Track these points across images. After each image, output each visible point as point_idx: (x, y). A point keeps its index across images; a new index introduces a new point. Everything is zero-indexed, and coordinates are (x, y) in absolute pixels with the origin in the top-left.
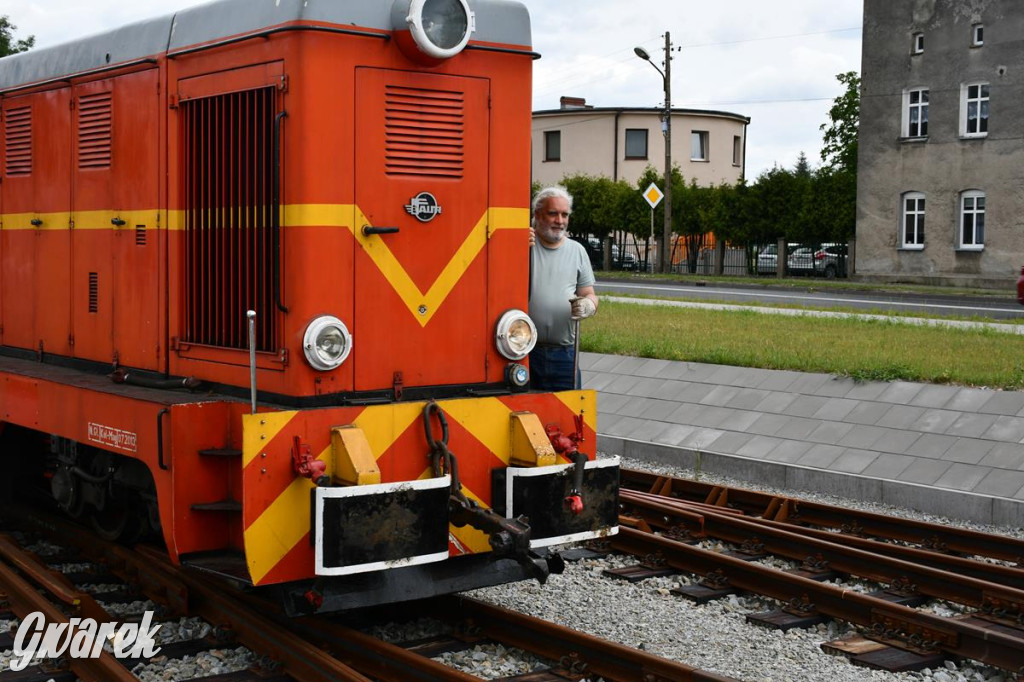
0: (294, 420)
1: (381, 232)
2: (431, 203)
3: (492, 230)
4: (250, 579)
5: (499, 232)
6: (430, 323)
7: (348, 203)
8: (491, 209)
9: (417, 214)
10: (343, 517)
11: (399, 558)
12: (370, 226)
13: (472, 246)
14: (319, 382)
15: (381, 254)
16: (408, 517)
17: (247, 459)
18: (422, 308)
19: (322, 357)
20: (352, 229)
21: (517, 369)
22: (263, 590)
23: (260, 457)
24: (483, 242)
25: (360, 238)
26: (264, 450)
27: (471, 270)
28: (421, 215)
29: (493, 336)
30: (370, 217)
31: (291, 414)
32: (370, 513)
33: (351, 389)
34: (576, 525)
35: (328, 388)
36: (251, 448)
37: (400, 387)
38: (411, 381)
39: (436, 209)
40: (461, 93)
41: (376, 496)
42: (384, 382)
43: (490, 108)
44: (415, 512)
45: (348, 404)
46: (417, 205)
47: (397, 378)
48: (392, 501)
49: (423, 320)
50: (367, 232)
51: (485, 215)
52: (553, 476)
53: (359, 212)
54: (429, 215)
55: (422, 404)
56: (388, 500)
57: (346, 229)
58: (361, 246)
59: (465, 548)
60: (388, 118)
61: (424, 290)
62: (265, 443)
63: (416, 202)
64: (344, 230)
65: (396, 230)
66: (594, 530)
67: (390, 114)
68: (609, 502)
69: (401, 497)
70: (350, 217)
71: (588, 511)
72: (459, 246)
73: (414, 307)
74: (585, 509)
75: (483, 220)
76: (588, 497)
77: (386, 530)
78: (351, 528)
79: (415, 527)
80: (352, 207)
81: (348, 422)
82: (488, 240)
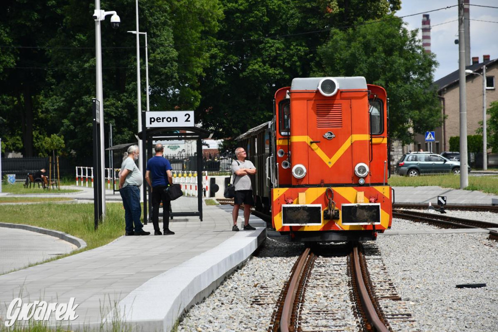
0: (288, 190)
1: (315, 142)
2: (331, 134)
3: (353, 141)
4: (276, 229)
5: (356, 142)
6: (332, 167)
7: (305, 135)
8: (353, 135)
10: (287, 212)
11: (304, 223)
12: (312, 141)
13: (346, 145)
15: (316, 148)
16: (306, 214)
17: (274, 199)
18: (330, 163)
19: (297, 175)
20: (307, 142)
21: (360, 179)
22: (279, 232)
23: (278, 199)
24: (350, 144)
25: (309, 144)
26: (279, 197)
27: (346, 152)
28: (328, 138)
29: (354, 171)
30: (313, 139)
31: (287, 189)
32: (294, 211)
33: (308, 183)
34: (362, 220)
35: (301, 183)
36: (276, 197)
37: (323, 184)
38: (326, 182)
39: (333, 136)
40: (341, 104)
41: (296, 207)
42: (319, 182)
43: (351, 108)
46: (327, 135)
47: (322, 181)
49: (330, 166)
50: (311, 143)
52: (353, 206)
53: (309, 137)
54: (331, 138)
55: (326, 188)
56: (300, 208)
58: (310, 146)
59: (342, 228)
61: (330, 157)
63: (326, 134)
64: (305, 142)
65: (320, 142)
66: (368, 222)
67: (318, 112)
68: (373, 215)
69: (304, 208)
70: (306, 139)
71: (366, 217)
72: (341, 145)
73: (327, 163)
74: (364, 216)
75: (350, 138)
76: (365, 213)
77: (299, 216)
78: (289, 215)
79: (308, 216)
80: (307, 136)
81: (303, 191)
82: (352, 144)
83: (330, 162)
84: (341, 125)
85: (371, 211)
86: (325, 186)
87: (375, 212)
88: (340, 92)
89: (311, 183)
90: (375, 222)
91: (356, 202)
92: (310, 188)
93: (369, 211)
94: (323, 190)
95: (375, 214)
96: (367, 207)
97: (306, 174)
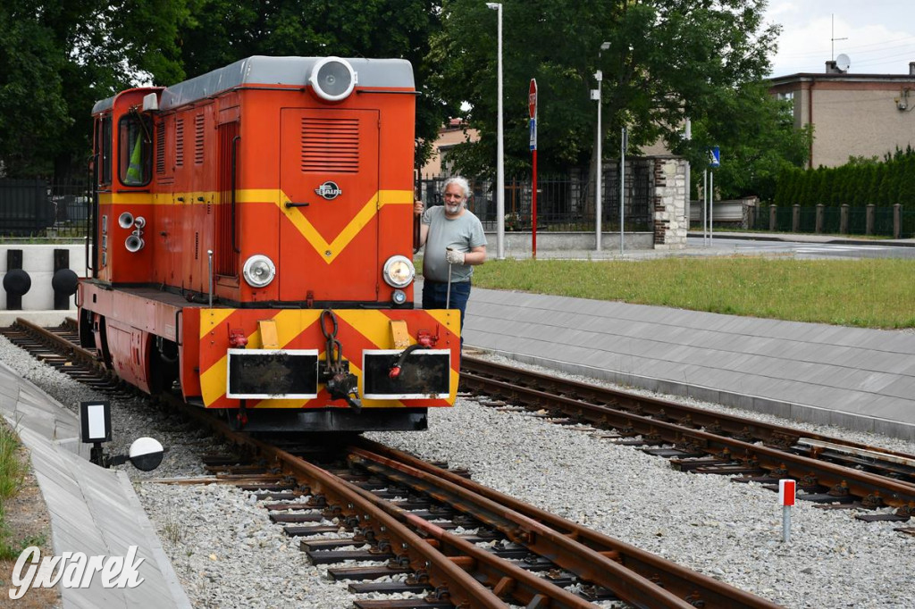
1: (297, 206)
2: (334, 187)
3: (381, 205)
4: (203, 403)
5: (387, 206)
6: (335, 261)
7: (275, 188)
9: (323, 195)
10: (241, 366)
11: (278, 393)
12: (290, 202)
13: (366, 214)
14: (255, 294)
15: (298, 220)
16: (284, 371)
17: (203, 334)
18: (328, 252)
19: (254, 279)
20: (278, 204)
21: (396, 293)
22: (210, 411)
23: (211, 334)
24: (374, 212)
25: (283, 209)
26: (213, 330)
27: (364, 230)
28: (327, 195)
29: (381, 272)
30: (290, 197)
31: (231, 311)
32: (258, 365)
33: (276, 299)
34: (410, 389)
35: (261, 298)
36: (205, 328)
37: (311, 300)
38: (319, 297)
39: (338, 192)
40: (357, 120)
42: (301, 297)
43: (379, 129)
44: (289, 368)
45: (272, 308)
46: (324, 189)
47: (310, 295)
48: (272, 359)
49: (329, 260)
50: (288, 206)
51: (376, 195)
54: (333, 196)
55: (322, 310)
56: (270, 359)
57: (273, 204)
58: (284, 214)
60: (303, 138)
61: (329, 241)
62: (213, 326)
63: (323, 187)
64: (272, 205)
65: (307, 205)
66: (425, 393)
67: (305, 135)
68: (436, 377)
69: (279, 358)
70: (276, 197)
71: (420, 381)
72: (355, 214)
73: (321, 252)
74: (417, 379)
75: (375, 198)
76: (419, 373)
77: (268, 376)
78: (246, 373)
79: (289, 376)
80: (278, 191)
81: (269, 318)
82: (378, 211)
83: (329, 250)
84: (354, 167)
85: (431, 367)
86: (317, 305)
87: (440, 370)
88: (358, 92)
89: (285, 298)
90: (441, 392)
91: (392, 346)
92: (284, 311)
93: (426, 369)
94: (312, 315)
95: (440, 374)
96: (422, 359)
97: (275, 276)
